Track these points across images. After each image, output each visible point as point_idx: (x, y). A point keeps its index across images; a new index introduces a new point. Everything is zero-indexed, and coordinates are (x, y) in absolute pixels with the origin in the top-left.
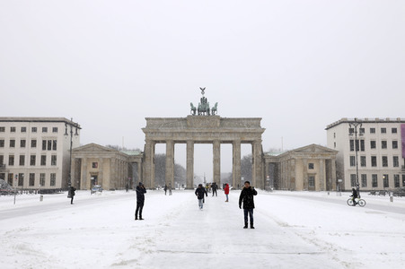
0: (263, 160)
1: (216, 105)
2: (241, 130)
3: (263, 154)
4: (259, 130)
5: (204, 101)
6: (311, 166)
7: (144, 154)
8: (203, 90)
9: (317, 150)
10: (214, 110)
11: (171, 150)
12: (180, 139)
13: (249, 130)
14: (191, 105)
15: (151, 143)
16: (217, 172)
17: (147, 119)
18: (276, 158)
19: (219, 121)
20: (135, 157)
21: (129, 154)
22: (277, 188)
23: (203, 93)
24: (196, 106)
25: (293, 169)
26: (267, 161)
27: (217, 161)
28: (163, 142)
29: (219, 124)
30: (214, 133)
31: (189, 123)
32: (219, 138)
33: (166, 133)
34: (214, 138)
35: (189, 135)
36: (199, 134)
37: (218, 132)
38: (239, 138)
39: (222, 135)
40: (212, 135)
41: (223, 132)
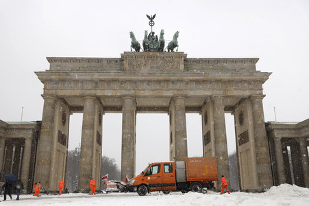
1: (176, 36)
2: (226, 76)
8: (151, 18)
14: (132, 35)
17: (50, 60)
19: (183, 62)
23: (152, 24)
29: (182, 67)
30: (173, 82)
31: (126, 66)
32: (184, 92)
33: (82, 82)
34: (175, 92)
35: (128, 85)
36: (145, 85)
37: (182, 81)
38: (221, 92)
39: (189, 86)
40: (171, 86)
41: (191, 81)
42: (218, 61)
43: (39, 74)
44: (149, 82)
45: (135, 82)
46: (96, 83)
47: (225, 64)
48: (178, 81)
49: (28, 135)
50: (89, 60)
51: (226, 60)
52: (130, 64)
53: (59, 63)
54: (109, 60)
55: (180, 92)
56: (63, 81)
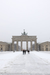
0: (37, 45)
2: (32, 38)
3: (37, 44)
4: (36, 38)
5: (24, 32)
6: (47, 46)
7: (12, 43)
9: (48, 43)
10: (27, 34)
11: (18, 43)
12: (19, 40)
13: (34, 38)
15: (13, 41)
16: (27, 47)
17: (12, 36)
18: (40, 44)
20: (10, 44)
21: (9, 43)
22: (40, 51)
24: (23, 33)
25: (43, 47)
26: (38, 45)
27: (27, 45)
28: (16, 41)
29: (28, 37)
38: (32, 40)
40: (26, 39)
45: (22, 39)
46: (18, 39)
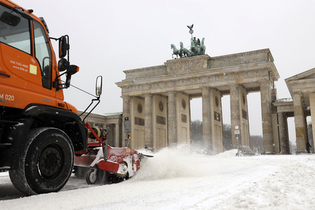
8: (191, 28)
17: (125, 72)
19: (206, 61)
23: (191, 32)
29: (205, 66)
30: (199, 78)
31: (168, 70)
32: (207, 85)
33: (142, 85)
34: (201, 85)
35: (170, 84)
36: (181, 83)
37: (205, 76)
38: (234, 82)
39: (211, 79)
40: (198, 81)
41: (211, 76)
42: (235, 56)
43: (118, 84)
44: (183, 80)
45: (174, 81)
47: (242, 57)
48: (202, 77)
49: (116, 122)
50: (148, 69)
51: (242, 54)
52: (171, 68)
53: (130, 74)
54: (160, 67)
55: (205, 85)
56: (132, 86)
